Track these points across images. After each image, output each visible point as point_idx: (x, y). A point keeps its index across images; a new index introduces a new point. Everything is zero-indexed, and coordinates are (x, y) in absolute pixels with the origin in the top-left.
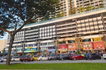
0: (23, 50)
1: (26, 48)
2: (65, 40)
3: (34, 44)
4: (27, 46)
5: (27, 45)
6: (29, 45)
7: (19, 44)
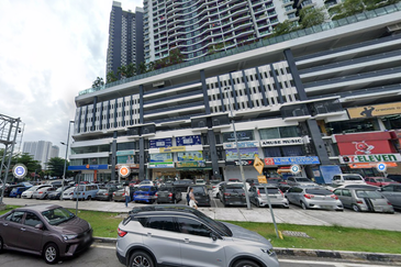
0: (142, 160)
1: (151, 151)
2: (374, 114)
3: (187, 137)
4: (158, 144)
5: (157, 140)
6: (164, 140)
7: (122, 139)
